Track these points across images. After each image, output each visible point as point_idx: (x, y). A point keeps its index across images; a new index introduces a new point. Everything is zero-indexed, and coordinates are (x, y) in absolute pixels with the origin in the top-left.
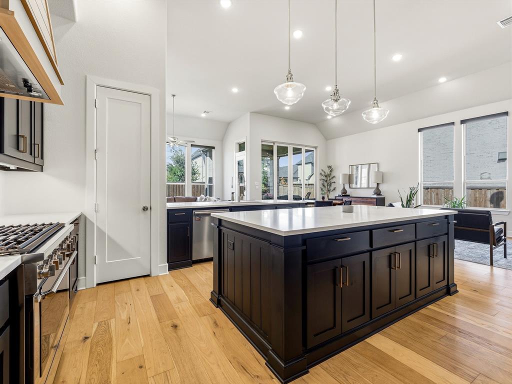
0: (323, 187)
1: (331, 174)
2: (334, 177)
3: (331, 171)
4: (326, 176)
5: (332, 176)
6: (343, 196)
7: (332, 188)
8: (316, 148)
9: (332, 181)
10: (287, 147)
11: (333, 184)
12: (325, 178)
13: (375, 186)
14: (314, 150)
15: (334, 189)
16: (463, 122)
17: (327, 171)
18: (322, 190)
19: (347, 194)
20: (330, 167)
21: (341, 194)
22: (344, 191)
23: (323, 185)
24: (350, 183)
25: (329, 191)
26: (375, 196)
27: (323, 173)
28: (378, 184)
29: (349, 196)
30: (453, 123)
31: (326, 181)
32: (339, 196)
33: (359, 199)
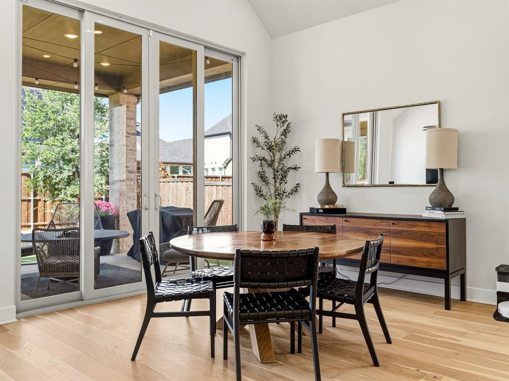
0: (260, 183)
1: (283, 142)
2: (296, 150)
3: (285, 133)
4: (270, 148)
5: (288, 147)
7: (288, 187)
8: (239, 58)
9: (289, 163)
10: (139, 37)
11: (291, 174)
12: (266, 154)
15: (295, 190)
17: (274, 133)
18: (259, 193)
19: (339, 204)
21: (318, 206)
22: (329, 194)
23: (262, 177)
24: (343, 170)
25: (279, 195)
26: (439, 215)
27: (261, 140)
28: (443, 172)
29: (342, 211)
31: (271, 165)
32: (314, 212)
33: (384, 226)
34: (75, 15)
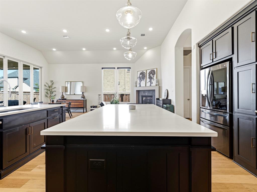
1: (52, 86)
2: (55, 88)
3: (52, 84)
6: (62, 99)
7: (53, 95)
8: (41, 68)
9: (54, 90)
10: (17, 63)
11: (54, 92)
12: (48, 88)
13: (81, 93)
14: (40, 69)
15: (55, 95)
16: (118, 68)
17: (50, 84)
18: (46, 96)
20: (52, 81)
21: (61, 98)
22: (63, 97)
23: (47, 93)
24: (66, 92)
26: (83, 99)
27: (47, 85)
28: (83, 93)
29: (66, 99)
30: (114, 68)
31: (49, 90)
32: (59, 99)
34: (2, 57)
